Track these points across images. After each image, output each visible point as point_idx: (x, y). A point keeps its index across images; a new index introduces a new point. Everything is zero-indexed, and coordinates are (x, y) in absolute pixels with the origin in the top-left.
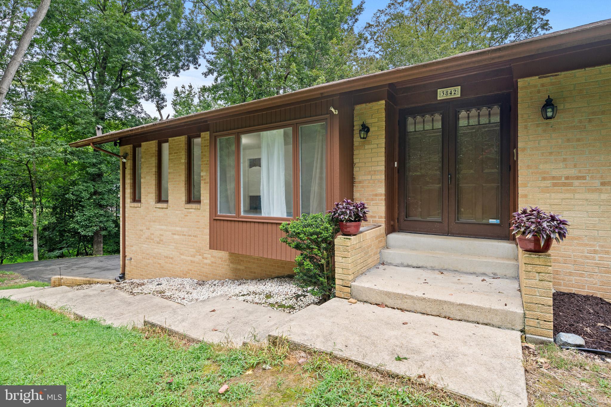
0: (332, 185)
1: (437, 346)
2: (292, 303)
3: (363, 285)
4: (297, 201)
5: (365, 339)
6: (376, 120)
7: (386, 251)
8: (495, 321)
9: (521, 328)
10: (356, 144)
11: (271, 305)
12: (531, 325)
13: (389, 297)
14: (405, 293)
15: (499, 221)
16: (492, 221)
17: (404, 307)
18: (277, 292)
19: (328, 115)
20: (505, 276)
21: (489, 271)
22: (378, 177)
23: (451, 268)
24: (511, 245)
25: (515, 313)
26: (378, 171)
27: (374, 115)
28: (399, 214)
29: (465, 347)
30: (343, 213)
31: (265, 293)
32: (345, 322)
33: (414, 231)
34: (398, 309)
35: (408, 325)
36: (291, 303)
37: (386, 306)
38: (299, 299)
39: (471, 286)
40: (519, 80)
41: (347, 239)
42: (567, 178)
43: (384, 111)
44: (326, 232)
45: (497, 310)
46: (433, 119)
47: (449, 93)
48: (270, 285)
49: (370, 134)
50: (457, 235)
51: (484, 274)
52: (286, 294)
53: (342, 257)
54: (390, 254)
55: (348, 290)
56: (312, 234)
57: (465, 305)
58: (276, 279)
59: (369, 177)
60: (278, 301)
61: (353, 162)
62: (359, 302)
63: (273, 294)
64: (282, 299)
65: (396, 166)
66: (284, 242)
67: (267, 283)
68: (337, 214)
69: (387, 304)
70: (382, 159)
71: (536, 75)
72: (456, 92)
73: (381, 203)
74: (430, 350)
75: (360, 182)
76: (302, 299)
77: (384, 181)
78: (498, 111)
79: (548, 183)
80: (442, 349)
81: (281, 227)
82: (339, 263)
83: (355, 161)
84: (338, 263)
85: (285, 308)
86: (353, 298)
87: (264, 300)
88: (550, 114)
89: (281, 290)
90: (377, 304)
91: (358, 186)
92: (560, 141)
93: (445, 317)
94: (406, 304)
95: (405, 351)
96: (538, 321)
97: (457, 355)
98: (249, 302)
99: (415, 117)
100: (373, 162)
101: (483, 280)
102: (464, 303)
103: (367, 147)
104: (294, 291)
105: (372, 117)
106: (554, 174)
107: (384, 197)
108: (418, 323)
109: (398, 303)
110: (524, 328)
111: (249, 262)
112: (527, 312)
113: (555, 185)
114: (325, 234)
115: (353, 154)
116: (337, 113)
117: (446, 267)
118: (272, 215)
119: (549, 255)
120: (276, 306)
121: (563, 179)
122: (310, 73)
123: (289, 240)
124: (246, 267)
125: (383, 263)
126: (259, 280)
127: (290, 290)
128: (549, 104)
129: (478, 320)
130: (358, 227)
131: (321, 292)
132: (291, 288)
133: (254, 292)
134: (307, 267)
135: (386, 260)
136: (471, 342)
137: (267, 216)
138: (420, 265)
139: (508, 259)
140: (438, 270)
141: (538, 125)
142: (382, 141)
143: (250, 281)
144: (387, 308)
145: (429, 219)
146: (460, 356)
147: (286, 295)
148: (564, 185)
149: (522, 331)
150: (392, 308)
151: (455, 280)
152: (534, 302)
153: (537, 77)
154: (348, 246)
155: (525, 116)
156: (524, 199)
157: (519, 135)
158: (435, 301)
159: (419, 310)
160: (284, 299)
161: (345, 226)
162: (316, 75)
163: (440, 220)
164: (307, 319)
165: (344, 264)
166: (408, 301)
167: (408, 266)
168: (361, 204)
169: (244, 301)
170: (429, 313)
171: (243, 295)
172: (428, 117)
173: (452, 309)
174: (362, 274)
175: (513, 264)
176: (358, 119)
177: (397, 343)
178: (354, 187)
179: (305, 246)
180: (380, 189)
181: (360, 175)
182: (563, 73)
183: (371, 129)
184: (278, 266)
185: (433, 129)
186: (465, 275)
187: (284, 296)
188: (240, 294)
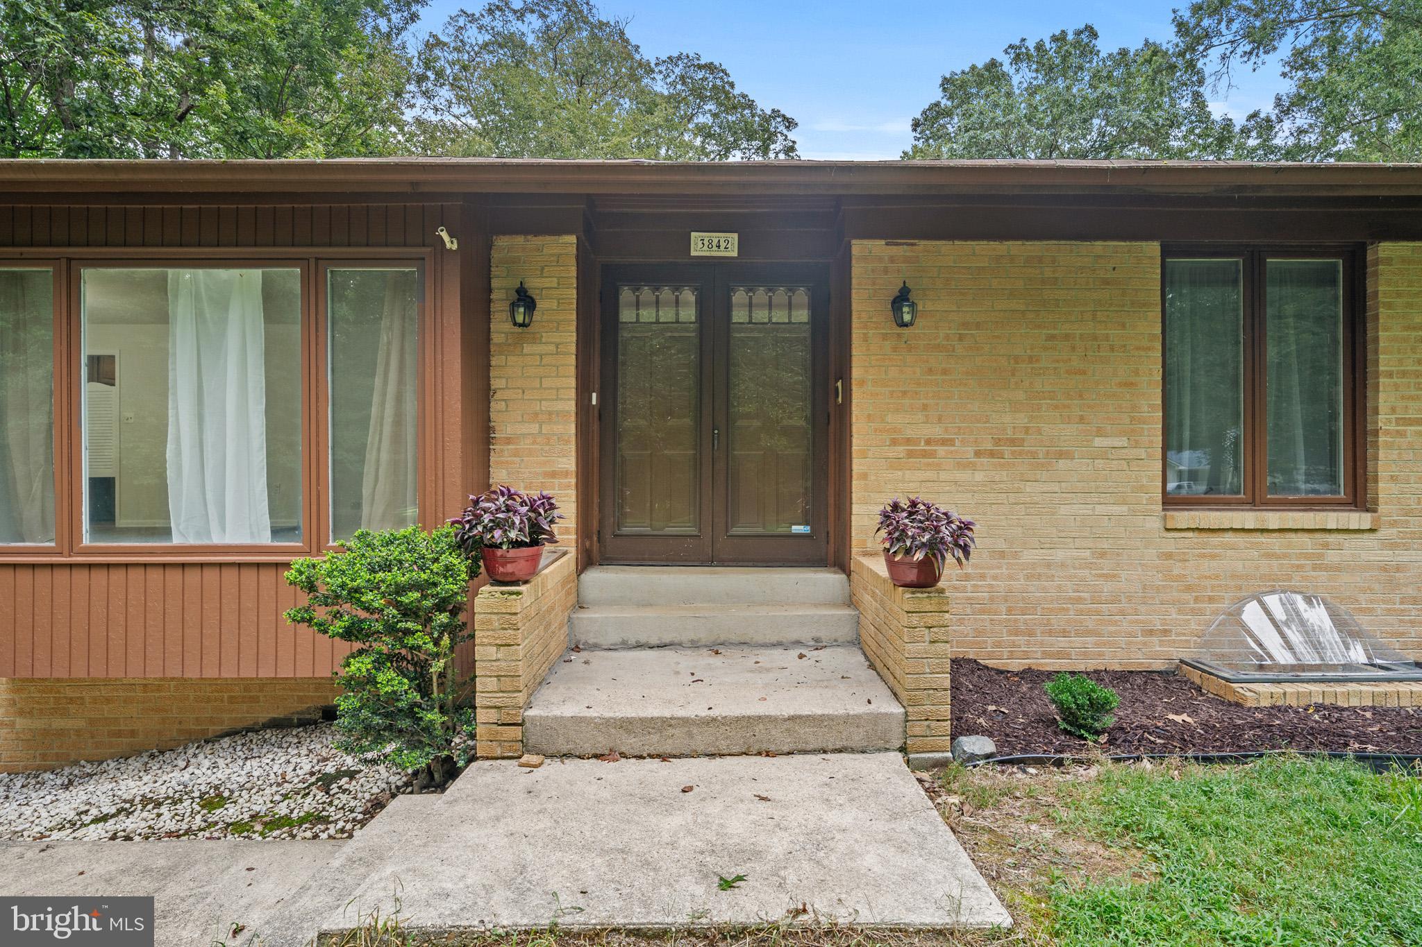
0: (440, 447)
1: (782, 826)
2: (314, 804)
3: (557, 712)
4: (318, 492)
5: (619, 856)
6: (554, 283)
7: (583, 615)
8: (857, 739)
9: (898, 744)
10: (497, 338)
11: (238, 827)
12: (916, 733)
13: (628, 731)
14: (667, 714)
15: (809, 528)
16: (798, 529)
17: (667, 748)
18: (242, 780)
19: (429, 249)
20: (836, 641)
21: (806, 634)
22: (558, 428)
23: (734, 638)
24: (837, 576)
25: (892, 714)
26: (558, 413)
27: (546, 269)
28: (601, 522)
29: (833, 812)
30: (497, 524)
31: (197, 794)
32: (541, 826)
33: (637, 560)
34: (651, 756)
35: (696, 790)
36: (309, 804)
37: (624, 755)
38: (334, 788)
39: (786, 672)
40: (854, 242)
41: (511, 593)
42: (928, 442)
43: (574, 262)
44: (451, 579)
45: (858, 717)
46: (677, 297)
47: (714, 244)
48: (207, 763)
49: (537, 315)
50: (730, 564)
51: (798, 643)
52: (280, 780)
53: (496, 645)
54: (594, 621)
55: (516, 732)
56: (401, 589)
57: (800, 717)
58: (226, 742)
59: (534, 428)
60: (256, 808)
61: (489, 385)
62: (549, 761)
63: (232, 792)
64: (268, 799)
65: (594, 402)
66: (303, 620)
67: (193, 760)
68: (480, 528)
69: (623, 749)
70: (570, 382)
71: (881, 238)
72: (729, 245)
73: (566, 495)
74: (775, 840)
75: (508, 441)
76: (346, 786)
77: (573, 439)
78: (806, 299)
79: (901, 450)
80: (797, 831)
81: (290, 574)
82: (489, 664)
83: (495, 384)
84: (484, 664)
85: (291, 826)
86: (529, 752)
87: (198, 817)
88: (907, 318)
89: (256, 774)
90: (596, 756)
91: (502, 451)
92: (918, 370)
93: (759, 754)
94: (670, 741)
95: (727, 858)
96: (927, 723)
97: (830, 836)
98: (137, 838)
99: (638, 289)
100: (545, 389)
101: (801, 656)
102: (798, 713)
103: (527, 348)
104: (307, 768)
105: (542, 273)
106: (909, 433)
107: (573, 481)
108: (714, 780)
109: (654, 742)
110: (905, 743)
111: (108, 700)
112: (910, 709)
113: (910, 454)
114: (447, 587)
115: (488, 366)
116: (455, 247)
117: (722, 638)
118: (216, 540)
119: (942, 591)
120: (258, 827)
121: (923, 444)
122: (274, 124)
123: (321, 614)
124: (92, 722)
125: (577, 647)
126: (152, 756)
127: (291, 767)
128: (902, 298)
129: (824, 745)
130: (535, 559)
131: (427, 754)
132: (293, 760)
133: (145, 801)
134: (389, 689)
135: (583, 638)
136: (838, 798)
137: (192, 541)
138: (667, 639)
139: (834, 605)
140: (706, 646)
141: (885, 337)
142: (569, 338)
143: (112, 765)
144: (623, 760)
145: (669, 531)
146: (838, 836)
147: (279, 785)
148: (925, 454)
149: (903, 749)
150: (635, 757)
151: (750, 663)
152: (922, 686)
153: (883, 242)
154: (515, 614)
155: (863, 315)
156: (863, 482)
157: (854, 353)
158: (738, 719)
159: (701, 749)
160: (277, 798)
161: (500, 560)
162: (294, 135)
163: (692, 531)
164: (425, 845)
165: (503, 664)
166: (676, 732)
167: (639, 646)
168: (544, 498)
169: (114, 837)
170: (724, 752)
171: (104, 818)
172: (666, 293)
173: (773, 733)
174: (540, 683)
175: (850, 615)
176: (504, 275)
177: (699, 844)
178: (492, 453)
179: (379, 627)
180: (564, 460)
181: (506, 421)
182: (923, 242)
183: (541, 305)
184: (231, 697)
185: (677, 322)
186: (762, 651)
187: (274, 788)
188: (87, 819)
